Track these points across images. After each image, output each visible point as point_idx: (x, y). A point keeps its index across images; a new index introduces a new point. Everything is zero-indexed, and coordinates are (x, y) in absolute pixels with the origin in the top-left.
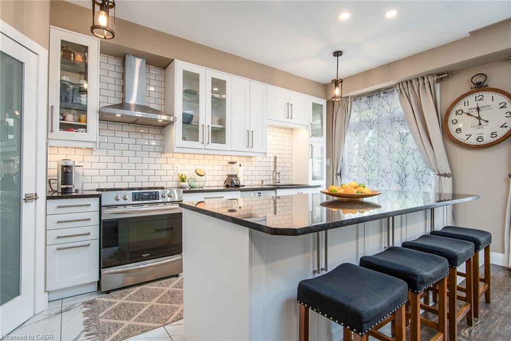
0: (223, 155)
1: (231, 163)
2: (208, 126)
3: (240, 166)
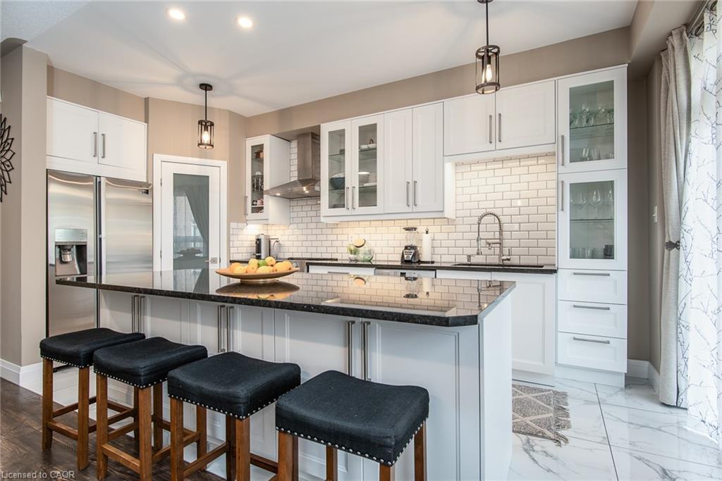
0: (407, 219)
1: (407, 229)
2: (354, 187)
3: (427, 232)
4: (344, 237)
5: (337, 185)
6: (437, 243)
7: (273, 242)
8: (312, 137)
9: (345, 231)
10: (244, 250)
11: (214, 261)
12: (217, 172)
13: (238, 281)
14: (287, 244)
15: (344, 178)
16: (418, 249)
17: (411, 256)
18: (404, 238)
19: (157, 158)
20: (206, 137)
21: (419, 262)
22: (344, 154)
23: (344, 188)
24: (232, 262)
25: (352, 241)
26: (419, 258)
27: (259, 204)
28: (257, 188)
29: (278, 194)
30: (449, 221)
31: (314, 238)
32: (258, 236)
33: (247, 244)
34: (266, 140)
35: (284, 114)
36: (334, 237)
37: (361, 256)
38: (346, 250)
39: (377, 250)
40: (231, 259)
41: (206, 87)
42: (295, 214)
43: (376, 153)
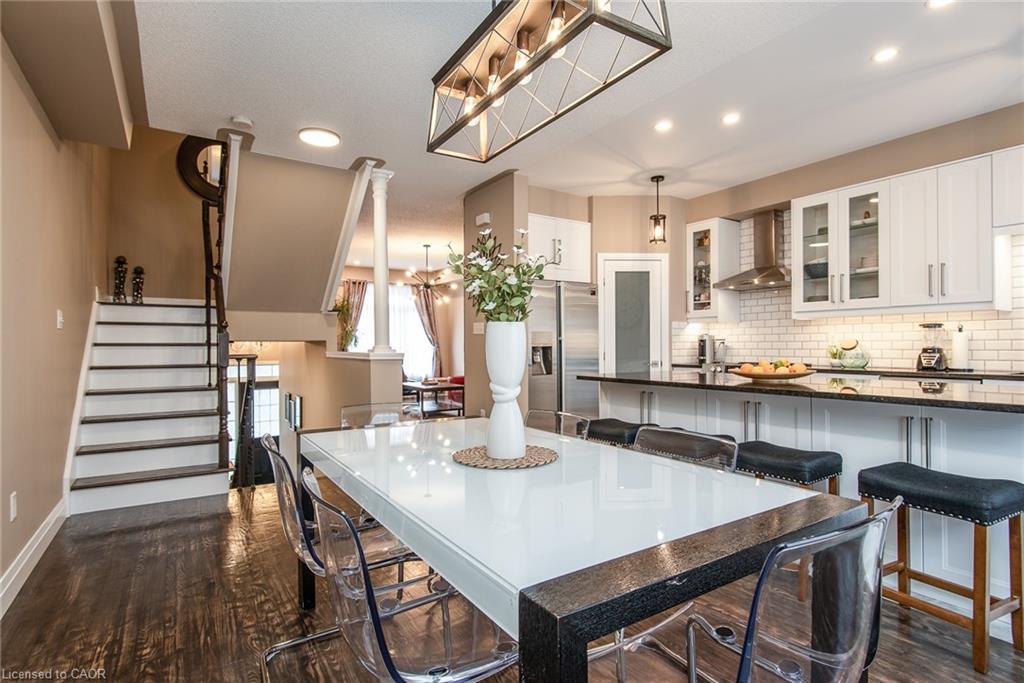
1: (925, 326)
2: (843, 275)
3: (960, 330)
4: (823, 337)
5: (816, 273)
6: (975, 345)
7: (717, 343)
8: (776, 216)
9: (822, 329)
10: (685, 352)
11: (656, 364)
12: (659, 268)
13: (750, 380)
14: (735, 345)
15: (826, 264)
16: (945, 352)
17: (933, 362)
18: (922, 338)
19: (601, 257)
20: (658, 232)
21: (947, 369)
22: (827, 233)
23: (827, 276)
24: (674, 366)
25: (833, 342)
26: (946, 364)
27: (703, 299)
28: (700, 280)
29: (732, 287)
30: (1000, 315)
31: (775, 338)
32: (702, 336)
33: (688, 345)
34: (714, 225)
35: (738, 191)
36: (807, 338)
37: (849, 361)
38: (823, 353)
39: (873, 353)
40: (674, 363)
41: (657, 179)
42: (748, 310)
43: (877, 229)
